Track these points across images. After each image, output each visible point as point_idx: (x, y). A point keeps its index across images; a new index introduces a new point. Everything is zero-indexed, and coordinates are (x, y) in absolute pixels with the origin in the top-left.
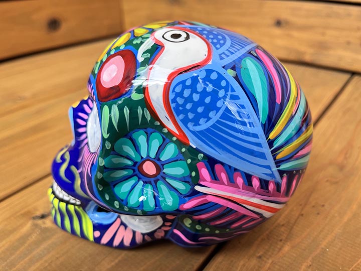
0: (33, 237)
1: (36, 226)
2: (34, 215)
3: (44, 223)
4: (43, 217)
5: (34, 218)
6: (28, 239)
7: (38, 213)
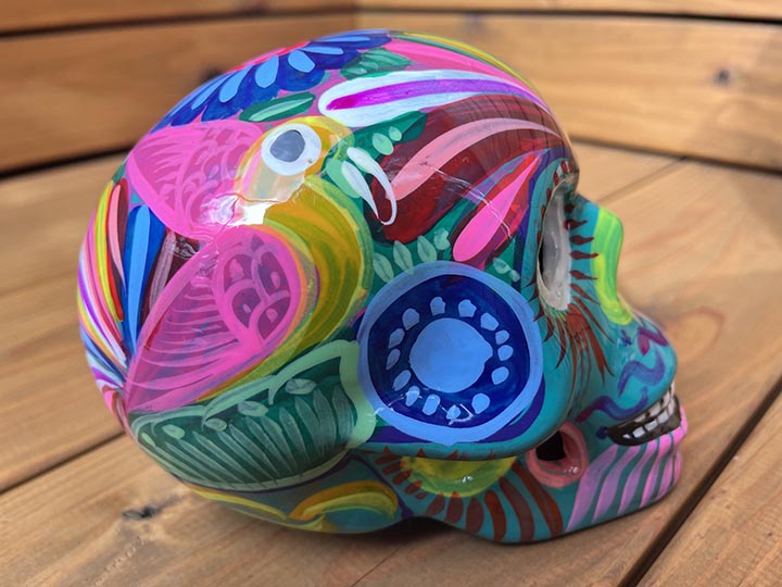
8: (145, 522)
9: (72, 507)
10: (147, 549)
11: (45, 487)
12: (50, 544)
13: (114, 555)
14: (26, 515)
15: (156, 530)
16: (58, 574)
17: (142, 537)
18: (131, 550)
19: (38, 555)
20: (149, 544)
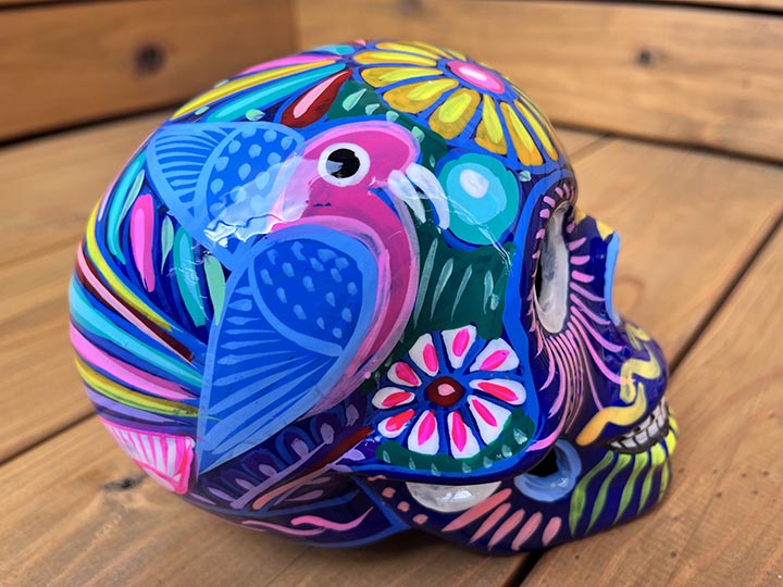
0: (106, 532)
1: (111, 505)
2: (108, 481)
3: (130, 499)
4: (127, 484)
5: (108, 487)
6: (95, 537)
7: (117, 477)
8: (127, 492)
9: (55, 483)
10: (132, 516)
11: (25, 467)
12: (38, 518)
13: (101, 524)
14: (10, 493)
15: (139, 500)
16: (49, 545)
17: (126, 506)
18: (116, 517)
19: (28, 528)
20: (133, 512)
